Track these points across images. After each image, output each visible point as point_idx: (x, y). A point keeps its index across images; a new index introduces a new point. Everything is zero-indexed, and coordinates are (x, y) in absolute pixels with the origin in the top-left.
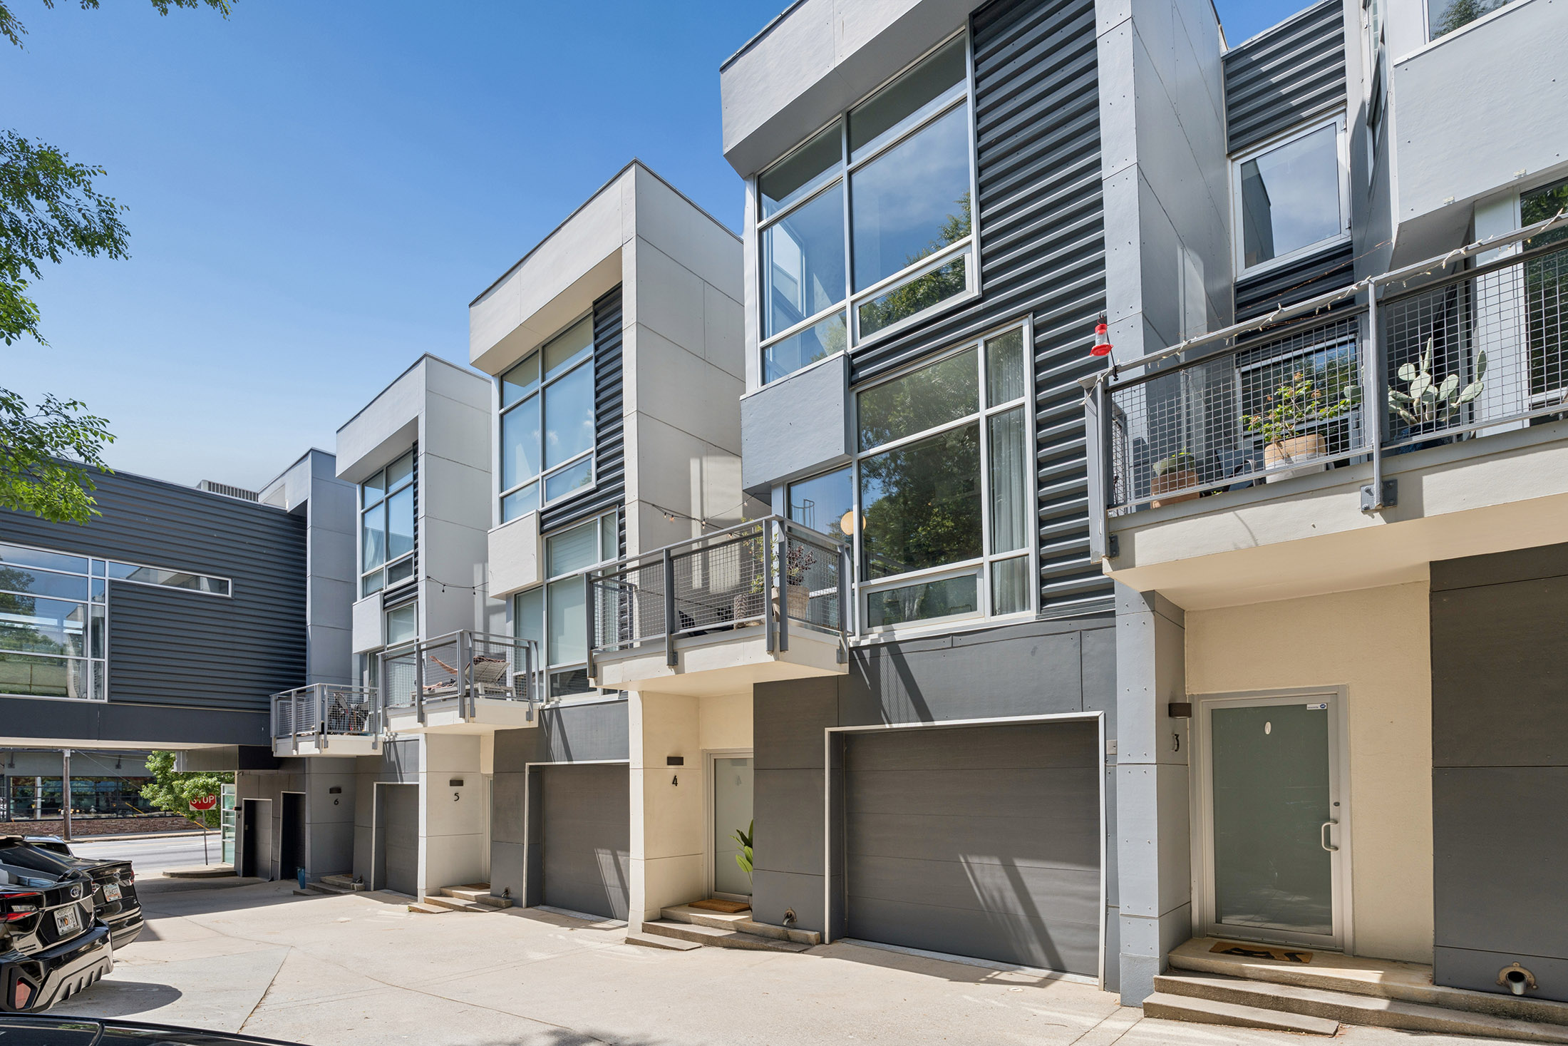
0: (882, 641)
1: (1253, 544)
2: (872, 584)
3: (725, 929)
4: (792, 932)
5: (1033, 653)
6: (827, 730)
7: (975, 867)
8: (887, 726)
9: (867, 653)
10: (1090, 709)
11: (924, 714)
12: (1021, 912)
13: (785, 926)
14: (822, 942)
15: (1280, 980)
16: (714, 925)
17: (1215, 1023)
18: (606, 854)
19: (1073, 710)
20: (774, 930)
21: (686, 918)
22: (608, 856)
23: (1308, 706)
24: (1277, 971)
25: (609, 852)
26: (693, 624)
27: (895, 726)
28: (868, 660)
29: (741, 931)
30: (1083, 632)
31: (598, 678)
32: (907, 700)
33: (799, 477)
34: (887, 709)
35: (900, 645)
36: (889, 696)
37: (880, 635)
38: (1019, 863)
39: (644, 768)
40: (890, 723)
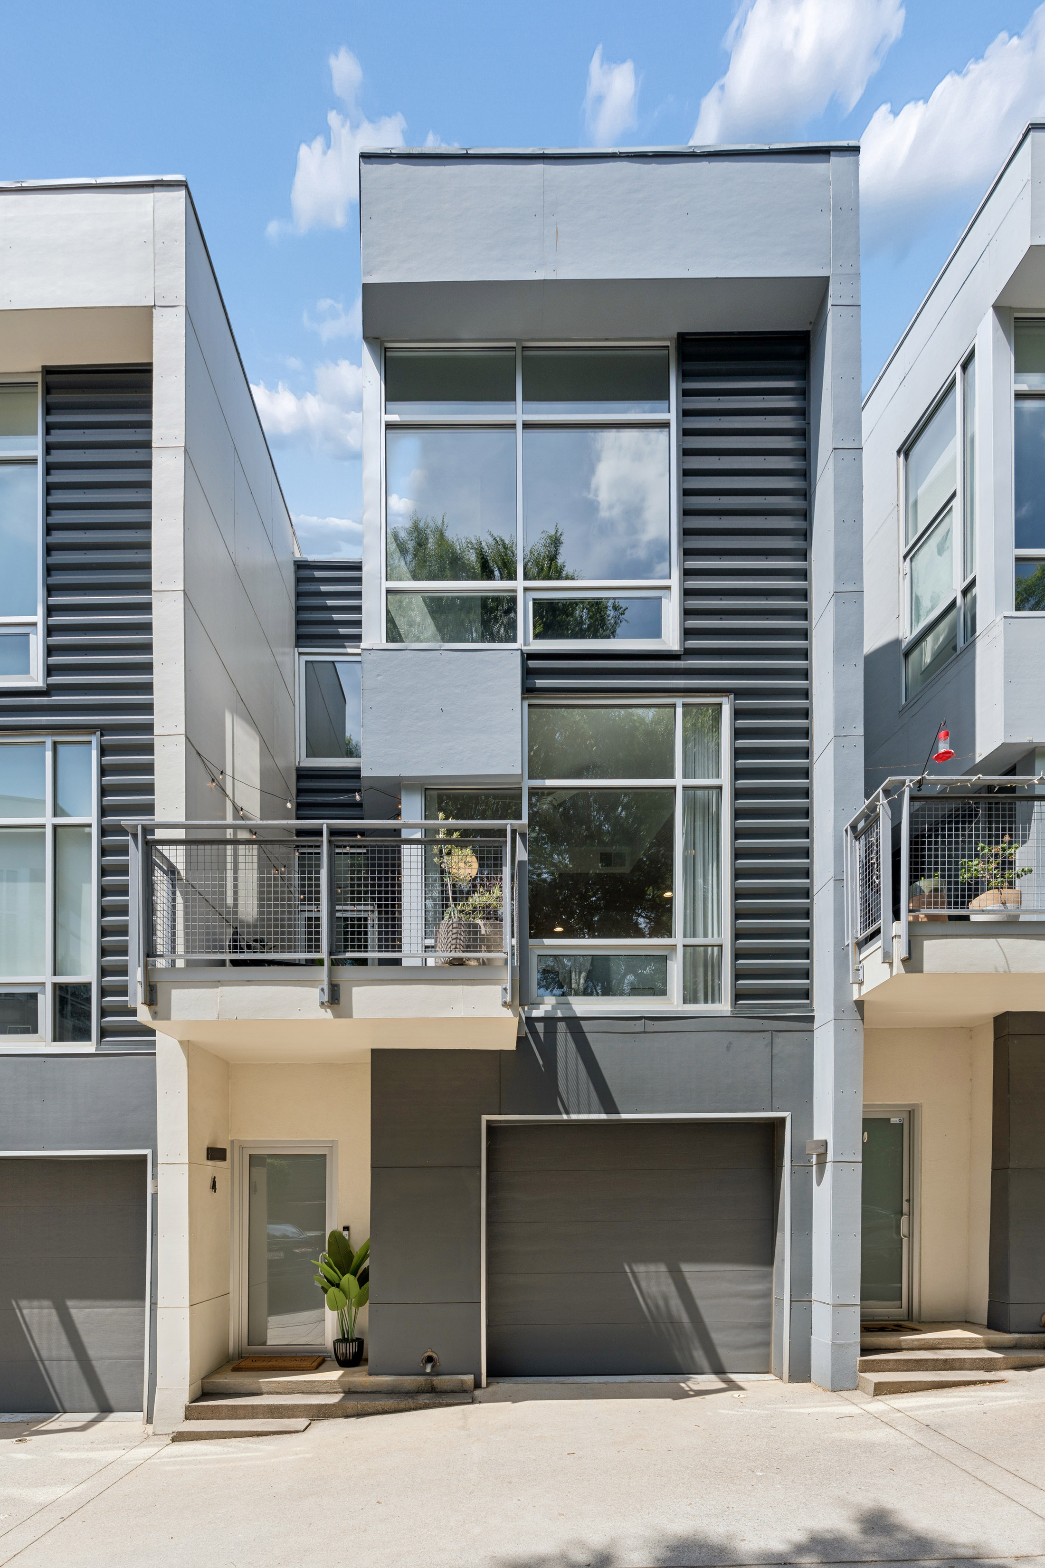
0: (560, 1015)
1: (1007, 970)
2: (546, 944)
3: (327, 1393)
4: (438, 1380)
5: (728, 1048)
6: (485, 1118)
7: (641, 1277)
8: (565, 1117)
9: (540, 1027)
10: (779, 1110)
11: (609, 1106)
12: (685, 1318)
13: (428, 1374)
14: (477, 1385)
15: (926, 1346)
16: (308, 1390)
17: (927, 1389)
18: (41, 1308)
19: (764, 1110)
20: (409, 1381)
21: (253, 1388)
22: (46, 1311)
23: (891, 1120)
24: (924, 1339)
25: (46, 1303)
26: (366, 947)
27: (574, 1117)
28: (542, 1036)
29: (350, 1392)
30: (774, 1032)
31: (159, 1007)
32: (588, 1086)
33: (436, 784)
34: (564, 1096)
35: (581, 1022)
36: (567, 1080)
37: (554, 1008)
38: (686, 1268)
39: (190, 1163)
40: (567, 1113)
